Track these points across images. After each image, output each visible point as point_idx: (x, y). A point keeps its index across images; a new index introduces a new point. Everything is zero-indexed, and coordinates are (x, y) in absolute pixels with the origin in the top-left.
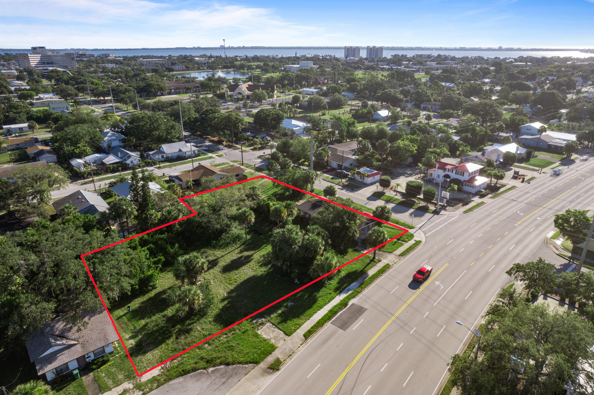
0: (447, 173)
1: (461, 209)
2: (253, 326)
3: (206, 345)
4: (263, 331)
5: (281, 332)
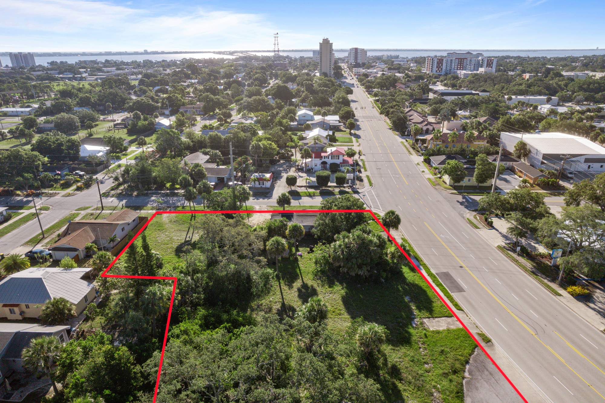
1: (365, 185)
2: (420, 329)
3: (426, 366)
4: (433, 326)
5: (444, 318)
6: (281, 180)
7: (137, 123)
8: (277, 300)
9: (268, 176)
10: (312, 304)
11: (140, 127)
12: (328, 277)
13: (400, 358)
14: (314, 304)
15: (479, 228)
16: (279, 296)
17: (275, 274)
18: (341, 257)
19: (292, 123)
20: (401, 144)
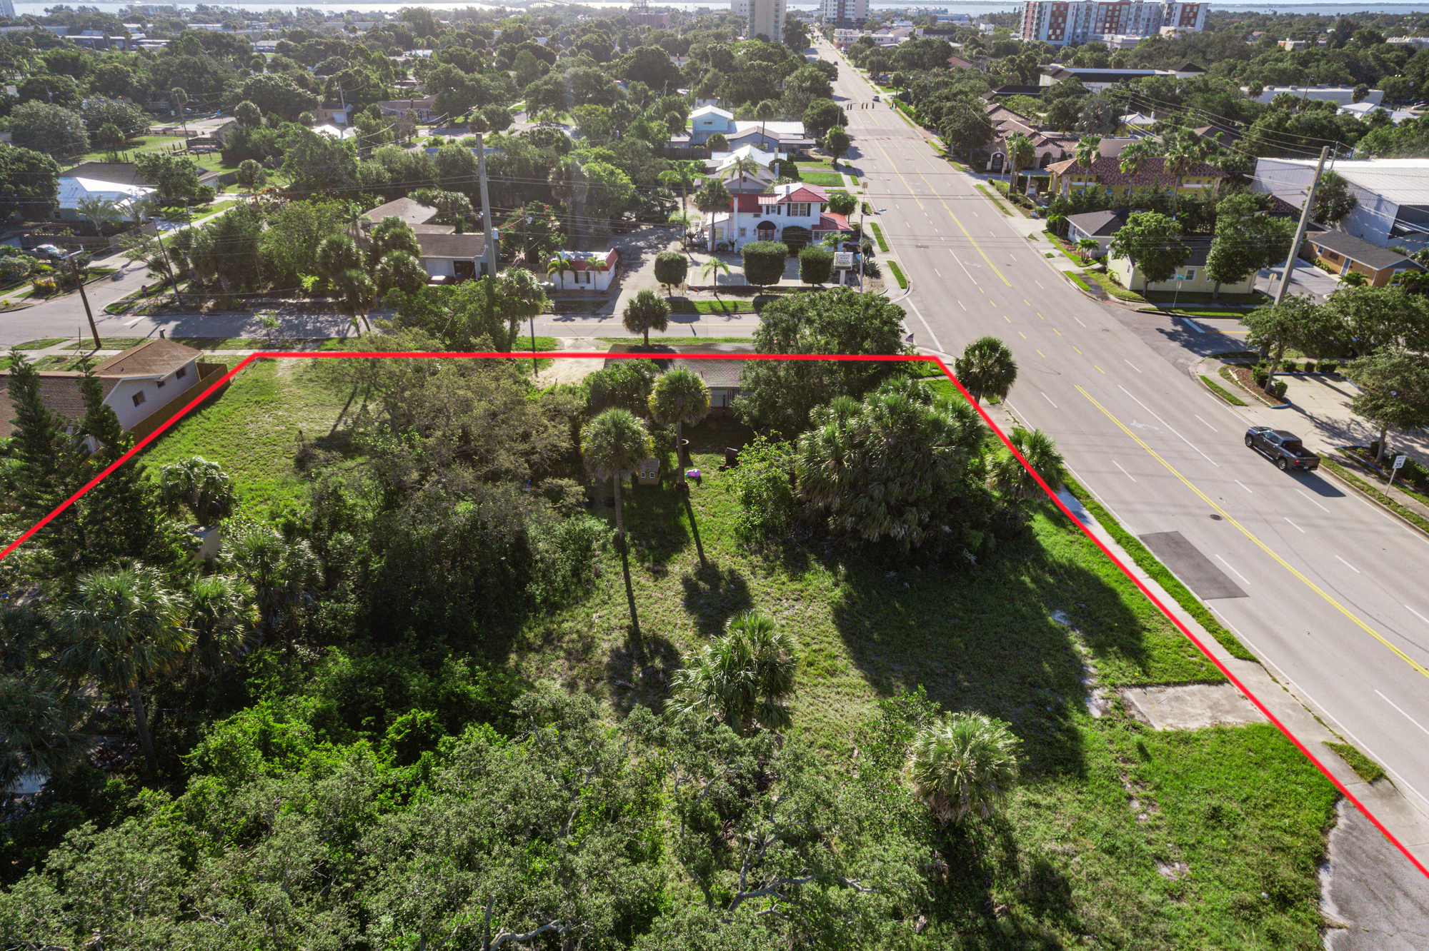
0: (764, 217)
1: (887, 285)
2: (1120, 726)
3: (1164, 870)
4: (1162, 718)
5: (1196, 687)
6: (641, 270)
7: (248, 134)
8: (614, 622)
9: (601, 256)
10: (739, 640)
11: (255, 144)
12: (789, 548)
13: (1064, 839)
14: (745, 641)
15: (1243, 404)
16: (624, 609)
17: (611, 535)
18: (835, 477)
19: (674, 139)
20: (976, 192)
